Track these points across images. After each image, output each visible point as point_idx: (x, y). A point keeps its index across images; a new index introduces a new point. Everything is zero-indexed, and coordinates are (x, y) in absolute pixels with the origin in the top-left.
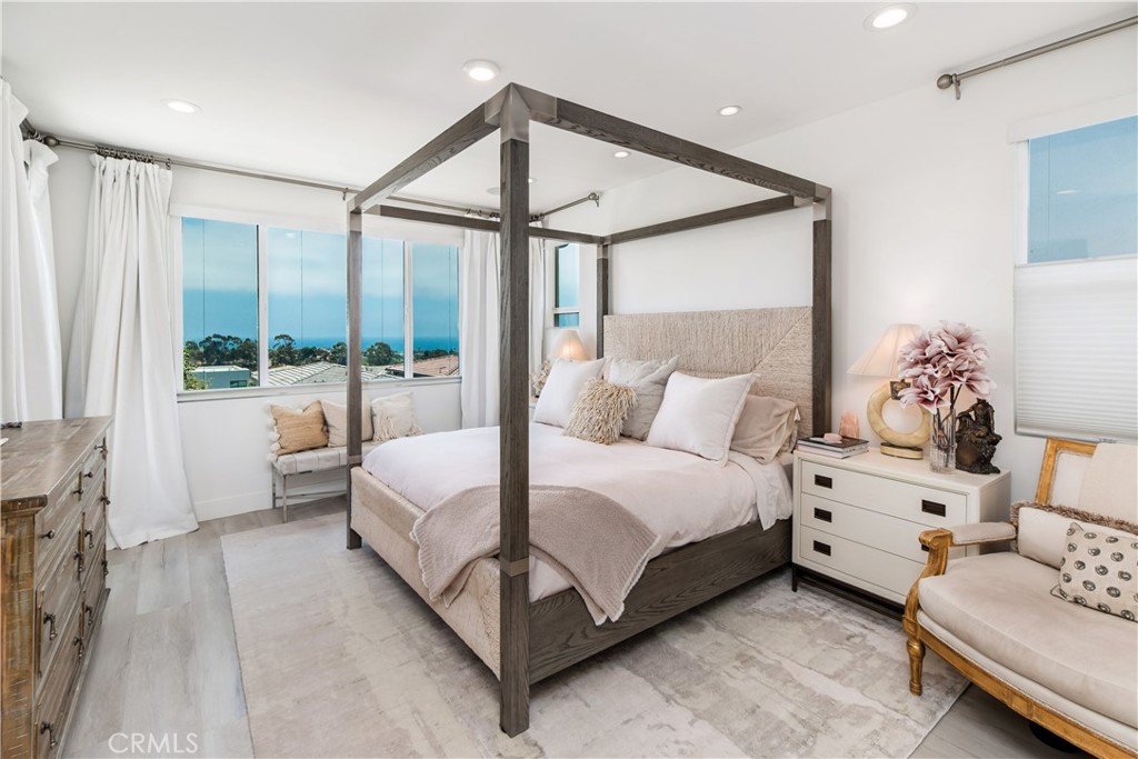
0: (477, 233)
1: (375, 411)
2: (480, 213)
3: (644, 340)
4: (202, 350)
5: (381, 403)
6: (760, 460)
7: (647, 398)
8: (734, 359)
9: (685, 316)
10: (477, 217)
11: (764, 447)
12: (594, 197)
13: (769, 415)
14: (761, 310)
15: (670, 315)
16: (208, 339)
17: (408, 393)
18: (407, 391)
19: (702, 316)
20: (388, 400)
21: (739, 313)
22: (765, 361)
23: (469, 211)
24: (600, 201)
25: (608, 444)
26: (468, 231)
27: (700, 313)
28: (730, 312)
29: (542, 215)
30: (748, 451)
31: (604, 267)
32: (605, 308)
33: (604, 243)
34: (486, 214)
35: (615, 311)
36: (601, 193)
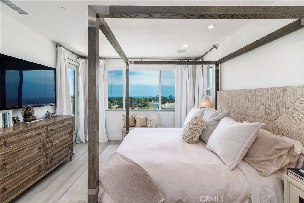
0: (180, 66)
1: (147, 118)
2: (181, 59)
3: (229, 101)
4: (155, 99)
5: (149, 116)
6: (260, 173)
7: (212, 127)
8: (266, 112)
9: (244, 91)
10: (180, 61)
11: (266, 165)
12: (215, 47)
13: (272, 148)
14: (280, 88)
15: (238, 91)
16: (156, 96)
17: (158, 114)
18: (158, 113)
19: (251, 91)
20: (152, 116)
21: (268, 89)
22: (283, 115)
23: (177, 59)
24: (218, 48)
25: (190, 144)
26: (177, 65)
27: (250, 90)
28: (263, 89)
29: (201, 57)
30: (254, 165)
31: (217, 72)
32: (218, 88)
33: (218, 63)
34: (182, 59)
35: (222, 89)
36: (218, 45)
